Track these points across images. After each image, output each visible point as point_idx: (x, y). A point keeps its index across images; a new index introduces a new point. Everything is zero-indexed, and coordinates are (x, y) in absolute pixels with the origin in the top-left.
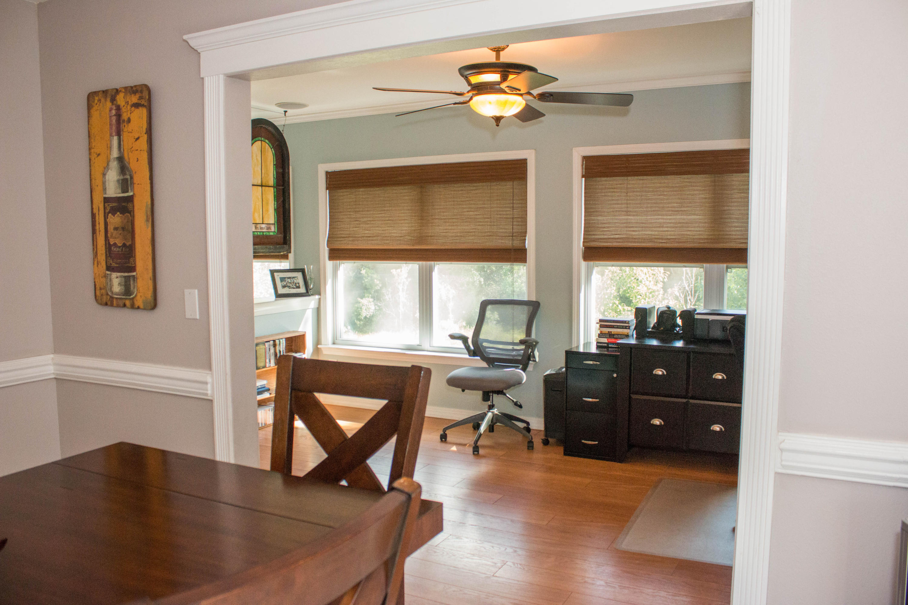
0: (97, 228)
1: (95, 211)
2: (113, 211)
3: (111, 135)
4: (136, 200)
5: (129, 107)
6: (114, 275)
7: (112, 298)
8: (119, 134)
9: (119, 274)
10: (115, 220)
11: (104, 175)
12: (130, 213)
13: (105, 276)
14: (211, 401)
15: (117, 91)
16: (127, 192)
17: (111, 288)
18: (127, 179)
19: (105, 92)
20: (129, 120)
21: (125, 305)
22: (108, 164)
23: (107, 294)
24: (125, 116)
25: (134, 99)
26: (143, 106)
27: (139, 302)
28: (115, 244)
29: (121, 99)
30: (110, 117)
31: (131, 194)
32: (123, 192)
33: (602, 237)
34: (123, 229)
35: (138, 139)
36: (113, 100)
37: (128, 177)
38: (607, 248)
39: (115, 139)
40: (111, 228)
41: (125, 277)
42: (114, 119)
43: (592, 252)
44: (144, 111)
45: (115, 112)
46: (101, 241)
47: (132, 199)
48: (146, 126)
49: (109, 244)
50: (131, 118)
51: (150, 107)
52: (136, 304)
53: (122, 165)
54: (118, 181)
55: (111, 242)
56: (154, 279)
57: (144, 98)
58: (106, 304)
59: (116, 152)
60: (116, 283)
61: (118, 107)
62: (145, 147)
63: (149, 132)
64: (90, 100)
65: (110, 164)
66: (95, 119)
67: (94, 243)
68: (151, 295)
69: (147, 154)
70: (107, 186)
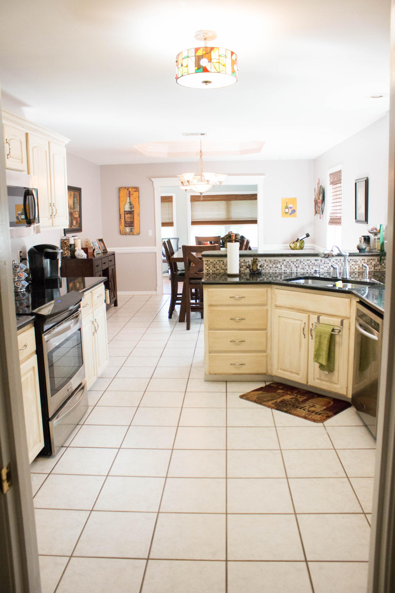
0: (122, 217)
1: (121, 213)
2: (127, 214)
3: (127, 197)
4: (135, 212)
5: (133, 191)
6: (127, 228)
7: (126, 233)
8: (129, 197)
9: (129, 228)
10: (129, 215)
11: (124, 206)
12: (133, 214)
13: (124, 228)
14: (156, 253)
15: (129, 188)
16: (132, 209)
17: (126, 231)
19: (125, 188)
20: (133, 194)
21: (130, 234)
22: (126, 203)
23: (124, 232)
24: (131, 193)
25: (135, 190)
28: (128, 221)
30: (127, 193)
31: (133, 210)
32: (131, 209)
33: (197, 218)
34: (130, 218)
35: (136, 198)
36: (128, 189)
37: (132, 206)
38: (195, 222)
39: (128, 198)
40: (126, 218)
41: (131, 228)
42: (128, 194)
43: (194, 223)
44: (138, 192)
45: (128, 192)
46: (123, 220)
47: (133, 211)
48: (138, 196)
49: (126, 221)
50: (134, 194)
51: (139, 192)
52: (134, 234)
53: (130, 204)
54: (129, 207)
55: (126, 220)
56: (140, 228)
57: (137, 190)
58: (124, 234)
59: (128, 201)
60: (128, 229)
61: (129, 191)
62: (138, 200)
63: (139, 197)
64: (120, 189)
65: (127, 203)
66: (122, 193)
67: (120, 221)
68: (138, 232)
69: (138, 202)
70: (125, 208)
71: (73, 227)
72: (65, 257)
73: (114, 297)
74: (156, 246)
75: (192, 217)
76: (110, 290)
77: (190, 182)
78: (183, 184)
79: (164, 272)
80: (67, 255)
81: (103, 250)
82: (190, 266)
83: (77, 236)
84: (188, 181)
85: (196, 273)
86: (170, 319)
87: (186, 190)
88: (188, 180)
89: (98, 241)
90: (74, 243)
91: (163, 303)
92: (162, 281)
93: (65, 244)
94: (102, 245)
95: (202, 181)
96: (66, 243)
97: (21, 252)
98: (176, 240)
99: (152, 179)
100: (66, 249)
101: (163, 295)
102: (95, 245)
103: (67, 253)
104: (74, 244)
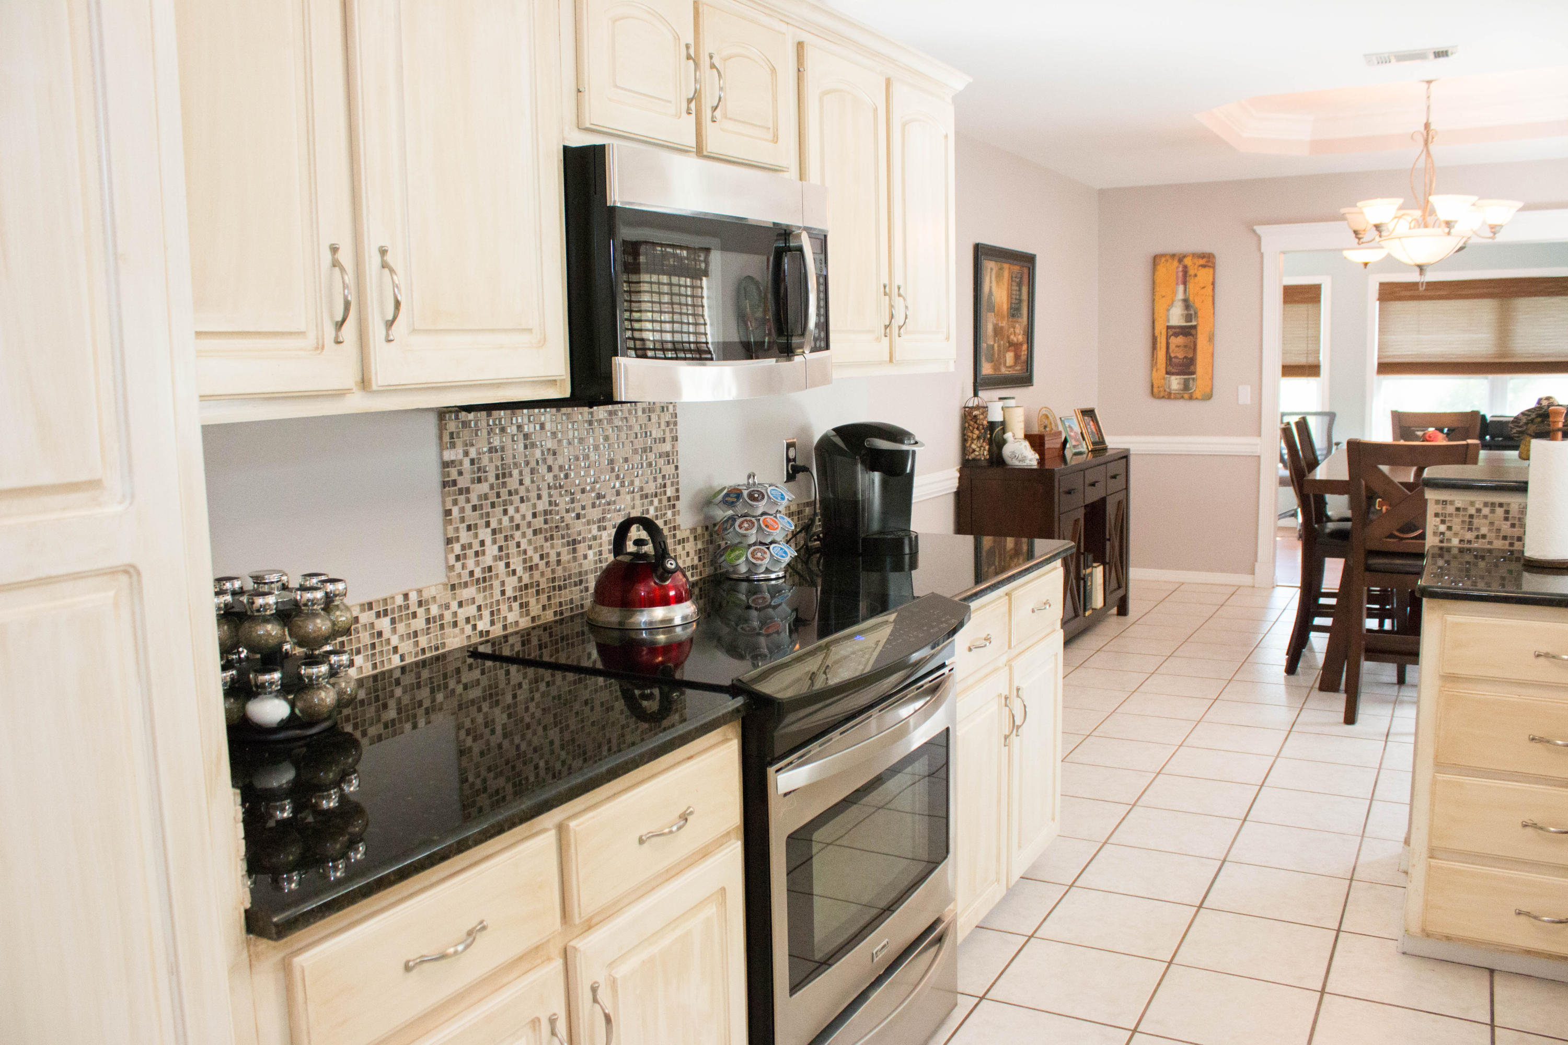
0: (1158, 345)
1: (1157, 333)
2: (1176, 335)
3: (1177, 284)
4: (1199, 328)
5: (1196, 267)
6: (1173, 378)
7: (1171, 393)
8: (1185, 284)
9: (1178, 377)
10: (1180, 340)
11: (1168, 310)
12: (1193, 336)
13: (1164, 379)
14: (1259, 457)
15: (1185, 256)
16: (1191, 321)
17: (1169, 387)
18: (1191, 315)
19: (1173, 256)
20: (1196, 275)
21: (1182, 397)
22: (1172, 303)
23: (1165, 391)
24: (1191, 272)
25: (1202, 262)
26: (1210, 267)
27: (1198, 394)
28: (1176, 357)
29: (1188, 261)
30: (1177, 272)
31: (1194, 323)
32: (1187, 321)
33: (1397, 353)
34: (1185, 346)
35: (1204, 288)
36: (1180, 260)
37: (1192, 312)
38: (1391, 364)
39: (1181, 287)
40: (1172, 346)
41: (1185, 379)
42: (1180, 274)
43: (1385, 368)
44: (1211, 270)
45: (1181, 269)
46: (1161, 354)
47: (1195, 327)
48: (1211, 280)
49: (1170, 356)
50: (1199, 274)
51: (1214, 268)
52: (1194, 396)
53: (1187, 304)
54: (1182, 315)
55: (1172, 355)
56: (1212, 378)
57: (1208, 262)
58: (1163, 397)
59: (1180, 296)
60: (1175, 382)
61: (1185, 267)
62: (1211, 293)
63: (1213, 284)
64: (1156, 260)
65: (1175, 303)
66: (1162, 270)
67: (1153, 356)
68: (1208, 390)
69: (1211, 299)
70: (1170, 318)
71: (1004, 371)
72: (974, 460)
73: (1119, 587)
74: (1260, 436)
75: (1380, 349)
76: (1107, 566)
77: (1383, 228)
78: (1359, 239)
79: (1282, 516)
80: (977, 453)
81: (1094, 444)
82: (1372, 509)
83: (1013, 398)
84: (1378, 227)
85: (1391, 536)
86: (1291, 677)
87: (1366, 264)
88: (1377, 222)
89: (1080, 416)
90: (1001, 419)
91: (1273, 616)
92: (1275, 541)
93: (976, 422)
94: (1093, 427)
95: (1426, 226)
96: (977, 420)
97: (790, 446)
98: (1326, 419)
99: (1259, 229)
100: (975, 436)
101: (1273, 587)
102: (1070, 427)
103: (978, 449)
104: (1003, 423)
